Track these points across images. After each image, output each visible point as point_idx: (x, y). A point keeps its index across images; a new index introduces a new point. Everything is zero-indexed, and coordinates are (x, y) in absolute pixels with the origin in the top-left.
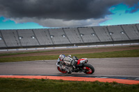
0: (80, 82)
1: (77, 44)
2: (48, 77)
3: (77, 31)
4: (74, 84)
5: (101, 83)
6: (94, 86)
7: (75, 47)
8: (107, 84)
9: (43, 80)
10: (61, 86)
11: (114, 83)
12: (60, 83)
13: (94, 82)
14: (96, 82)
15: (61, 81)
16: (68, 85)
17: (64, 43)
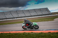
0: (18, 33)
2: (4, 32)
4: (15, 34)
7: (16, 19)
8: (29, 33)
9: (2, 33)
10: (10, 35)
14: (24, 33)
15: (10, 33)
16: (12, 35)
17: (11, 17)
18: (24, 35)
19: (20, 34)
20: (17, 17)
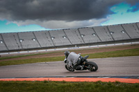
0: (83, 83)
1: (78, 45)
2: (50, 79)
3: (77, 32)
4: (76, 85)
5: (104, 83)
6: (97, 86)
7: (76, 48)
8: (109, 84)
9: (45, 82)
10: (63, 87)
11: (117, 83)
12: (62, 84)
13: (96, 83)
15: (64, 82)
17: (65, 44)
18: (98, 89)
19: (89, 86)
20: (79, 43)
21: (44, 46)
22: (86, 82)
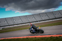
1: (40, 21)
2: (29, 37)
3: (39, 15)
4: (41, 39)
5: (54, 37)
8: (57, 37)
9: (27, 38)
11: (60, 37)
12: (35, 39)
13: (51, 37)
14: (52, 37)
15: (36, 38)
16: (39, 39)
17: (34, 21)
18: (52, 40)
19: (47, 39)
21: (25, 22)
22: (45, 37)
